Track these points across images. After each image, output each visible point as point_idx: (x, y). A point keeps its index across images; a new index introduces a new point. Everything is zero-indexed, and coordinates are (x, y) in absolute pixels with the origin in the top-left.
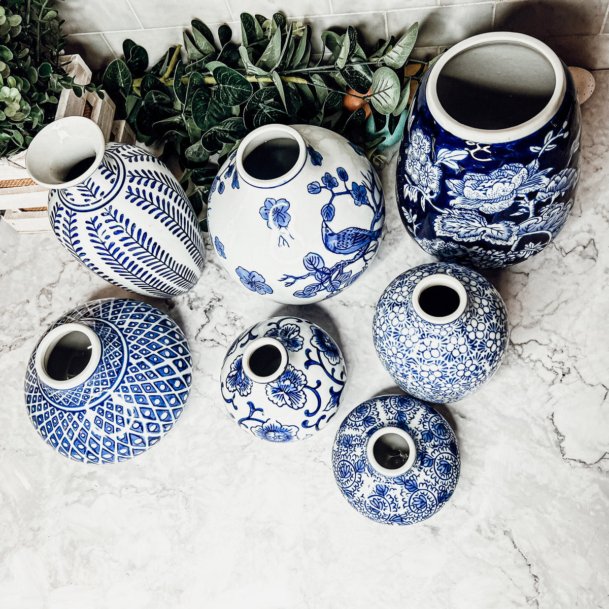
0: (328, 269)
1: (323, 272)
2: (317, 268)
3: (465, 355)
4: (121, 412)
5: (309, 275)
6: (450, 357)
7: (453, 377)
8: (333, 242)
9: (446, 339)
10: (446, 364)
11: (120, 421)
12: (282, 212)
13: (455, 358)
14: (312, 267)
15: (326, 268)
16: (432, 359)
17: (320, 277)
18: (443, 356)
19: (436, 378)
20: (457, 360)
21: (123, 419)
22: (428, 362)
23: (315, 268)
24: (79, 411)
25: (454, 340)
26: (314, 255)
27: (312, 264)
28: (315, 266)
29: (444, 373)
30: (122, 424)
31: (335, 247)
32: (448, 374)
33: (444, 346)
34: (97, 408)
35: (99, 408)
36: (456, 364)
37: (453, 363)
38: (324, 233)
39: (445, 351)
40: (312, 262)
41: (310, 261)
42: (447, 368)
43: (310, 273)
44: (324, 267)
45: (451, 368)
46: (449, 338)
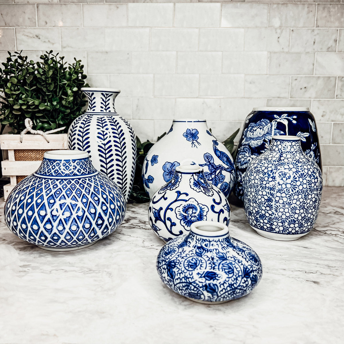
0: (215, 166)
1: (213, 166)
2: (210, 162)
3: (306, 162)
4: (90, 187)
5: (206, 165)
6: (298, 161)
7: (302, 173)
8: (218, 153)
9: (294, 154)
10: (297, 164)
11: (87, 191)
12: (195, 135)
13: (301, 162)
14: (208, 160)
15: (214, 164)
16: (289, 162)
17: (211, 168)
18: (295, 160)
19: (293, 172)
20: (302, 163)
21: (90, 191)
22: (287, 164)
23: (209, 162)
24: (62, 179)
25: (298, 155)
26: (209, 155)
27: (208, 159)
28: (210, 160)
29: (297, 169)
30: (88, 193)
31: (219, 156)
32: (300, 170)
33: (294, 157)
34: (75, 180)
35: (77, 180)
36: (303, 165)
37: (301, 164)
38: (214, 148)
39: (295, 159)
40: (208, 158)
41: (207, 157)
42: (299, 166)
43: (206, 164)
44: (213, 163)
45: (300, 167)
46: (295, 153)
